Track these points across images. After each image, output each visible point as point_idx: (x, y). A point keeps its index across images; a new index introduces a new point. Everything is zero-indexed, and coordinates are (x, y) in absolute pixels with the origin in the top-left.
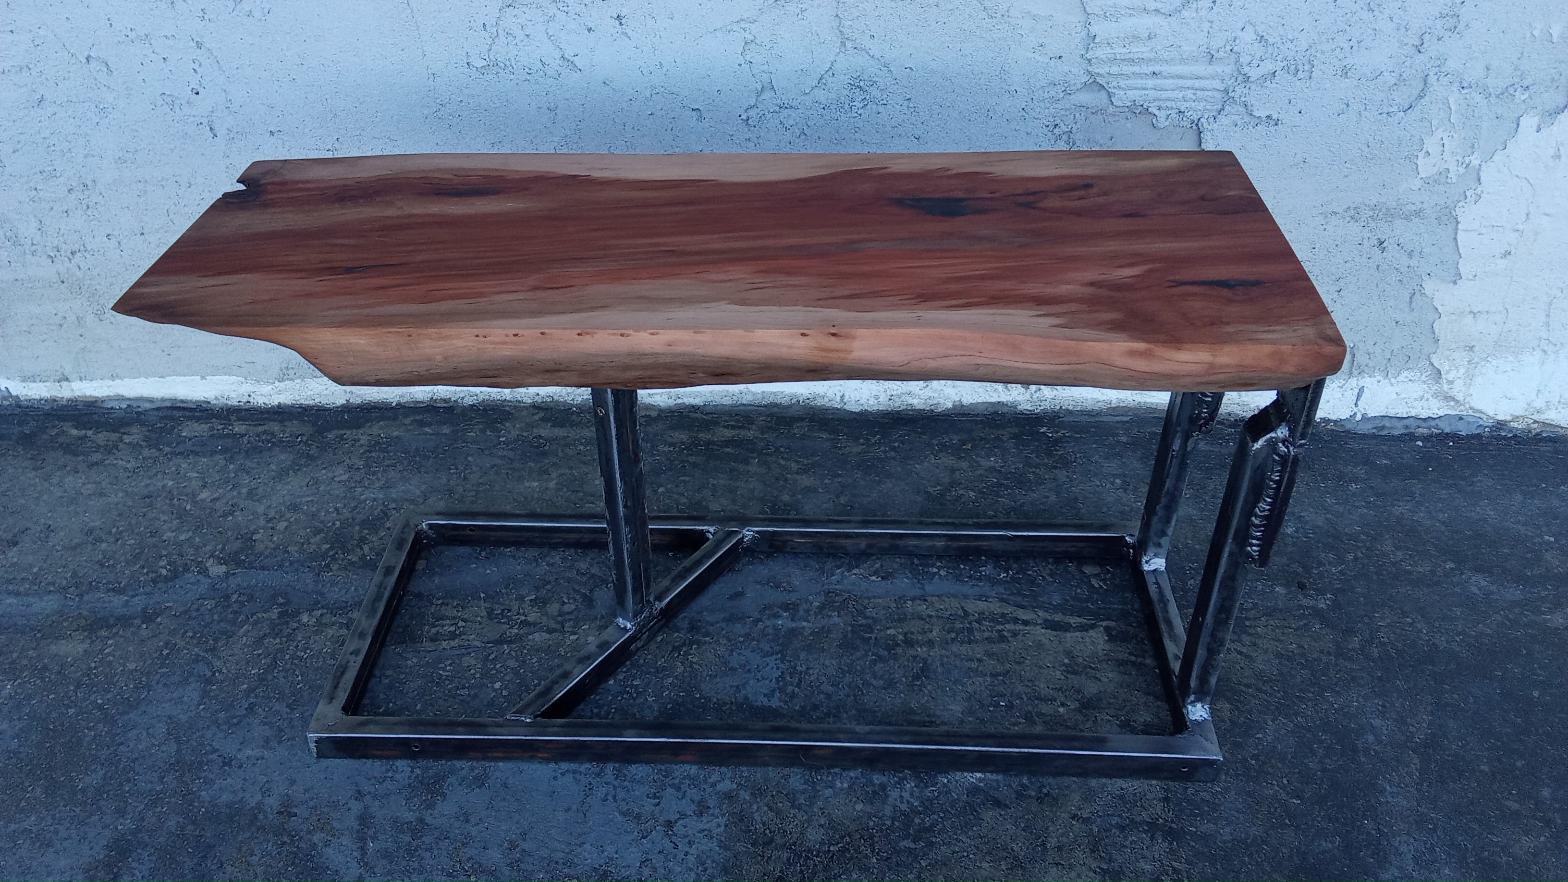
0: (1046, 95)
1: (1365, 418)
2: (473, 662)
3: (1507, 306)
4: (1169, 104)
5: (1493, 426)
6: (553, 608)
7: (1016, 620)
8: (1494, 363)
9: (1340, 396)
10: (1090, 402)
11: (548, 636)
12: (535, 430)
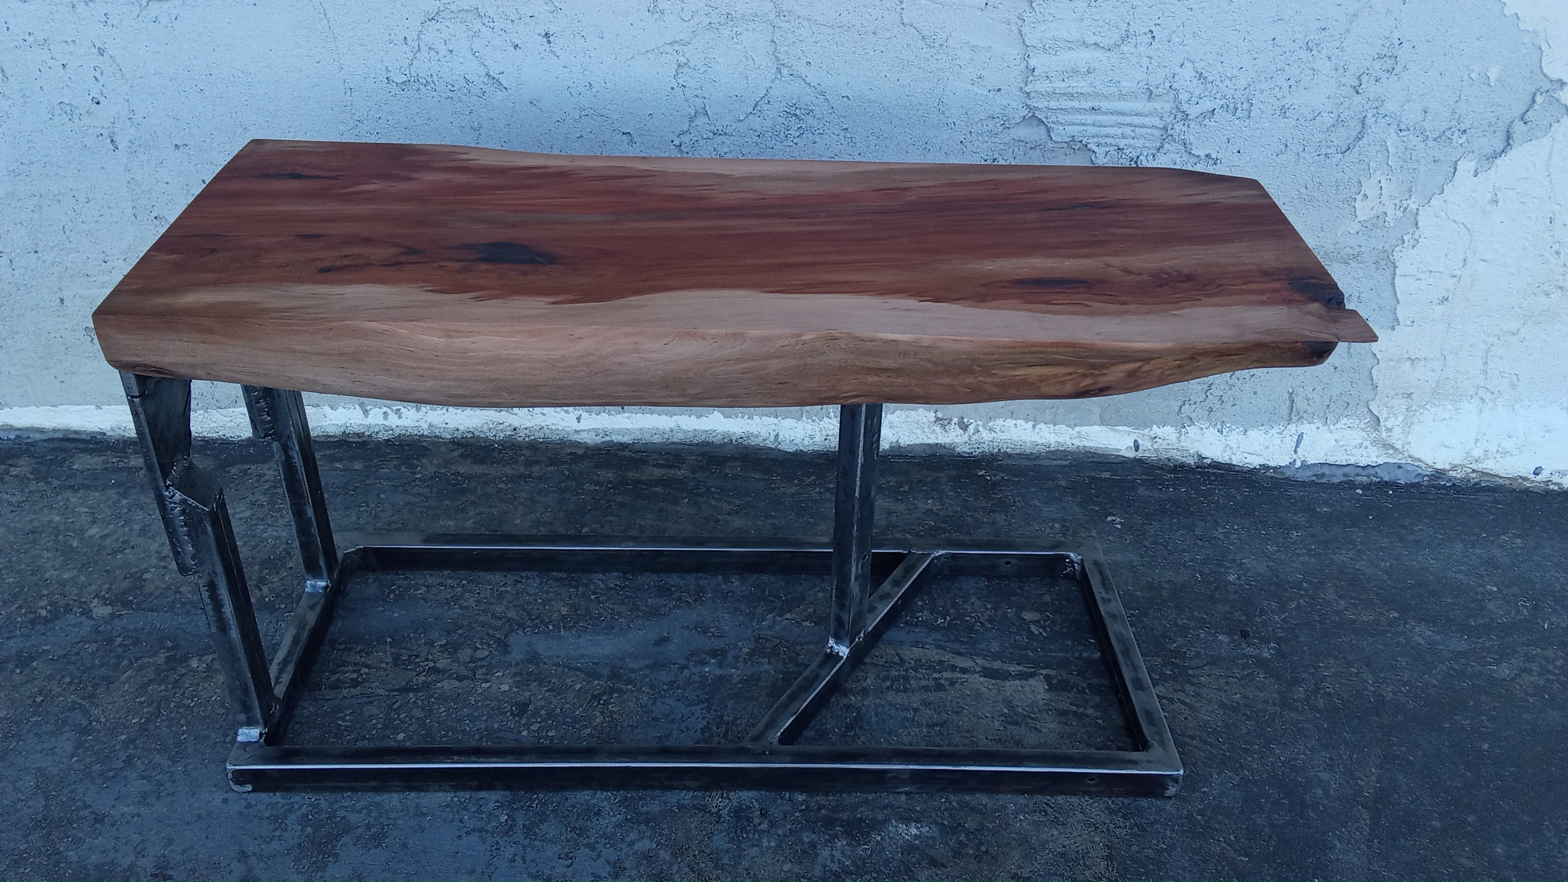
0: (985, 129)
1: (1305, 466)
2: (375, 711)
3: (1445, 353)
4: (1108, 140)
5: (1432, 475)
6: (465, 654)
7: (953, 668)
8: (1432, 410)
9: (1279, 442)
10: (1029, 445)
11: (457, 683)
12: (453, 467)
